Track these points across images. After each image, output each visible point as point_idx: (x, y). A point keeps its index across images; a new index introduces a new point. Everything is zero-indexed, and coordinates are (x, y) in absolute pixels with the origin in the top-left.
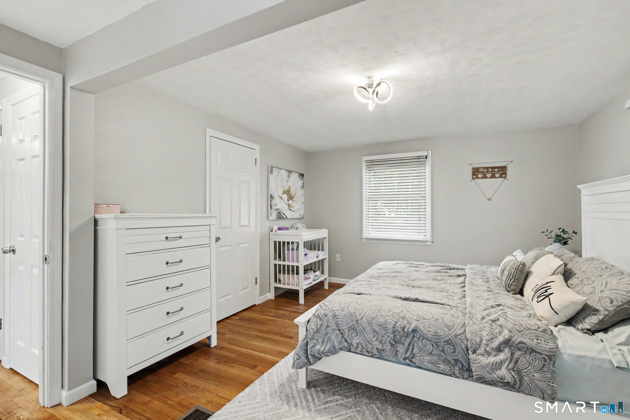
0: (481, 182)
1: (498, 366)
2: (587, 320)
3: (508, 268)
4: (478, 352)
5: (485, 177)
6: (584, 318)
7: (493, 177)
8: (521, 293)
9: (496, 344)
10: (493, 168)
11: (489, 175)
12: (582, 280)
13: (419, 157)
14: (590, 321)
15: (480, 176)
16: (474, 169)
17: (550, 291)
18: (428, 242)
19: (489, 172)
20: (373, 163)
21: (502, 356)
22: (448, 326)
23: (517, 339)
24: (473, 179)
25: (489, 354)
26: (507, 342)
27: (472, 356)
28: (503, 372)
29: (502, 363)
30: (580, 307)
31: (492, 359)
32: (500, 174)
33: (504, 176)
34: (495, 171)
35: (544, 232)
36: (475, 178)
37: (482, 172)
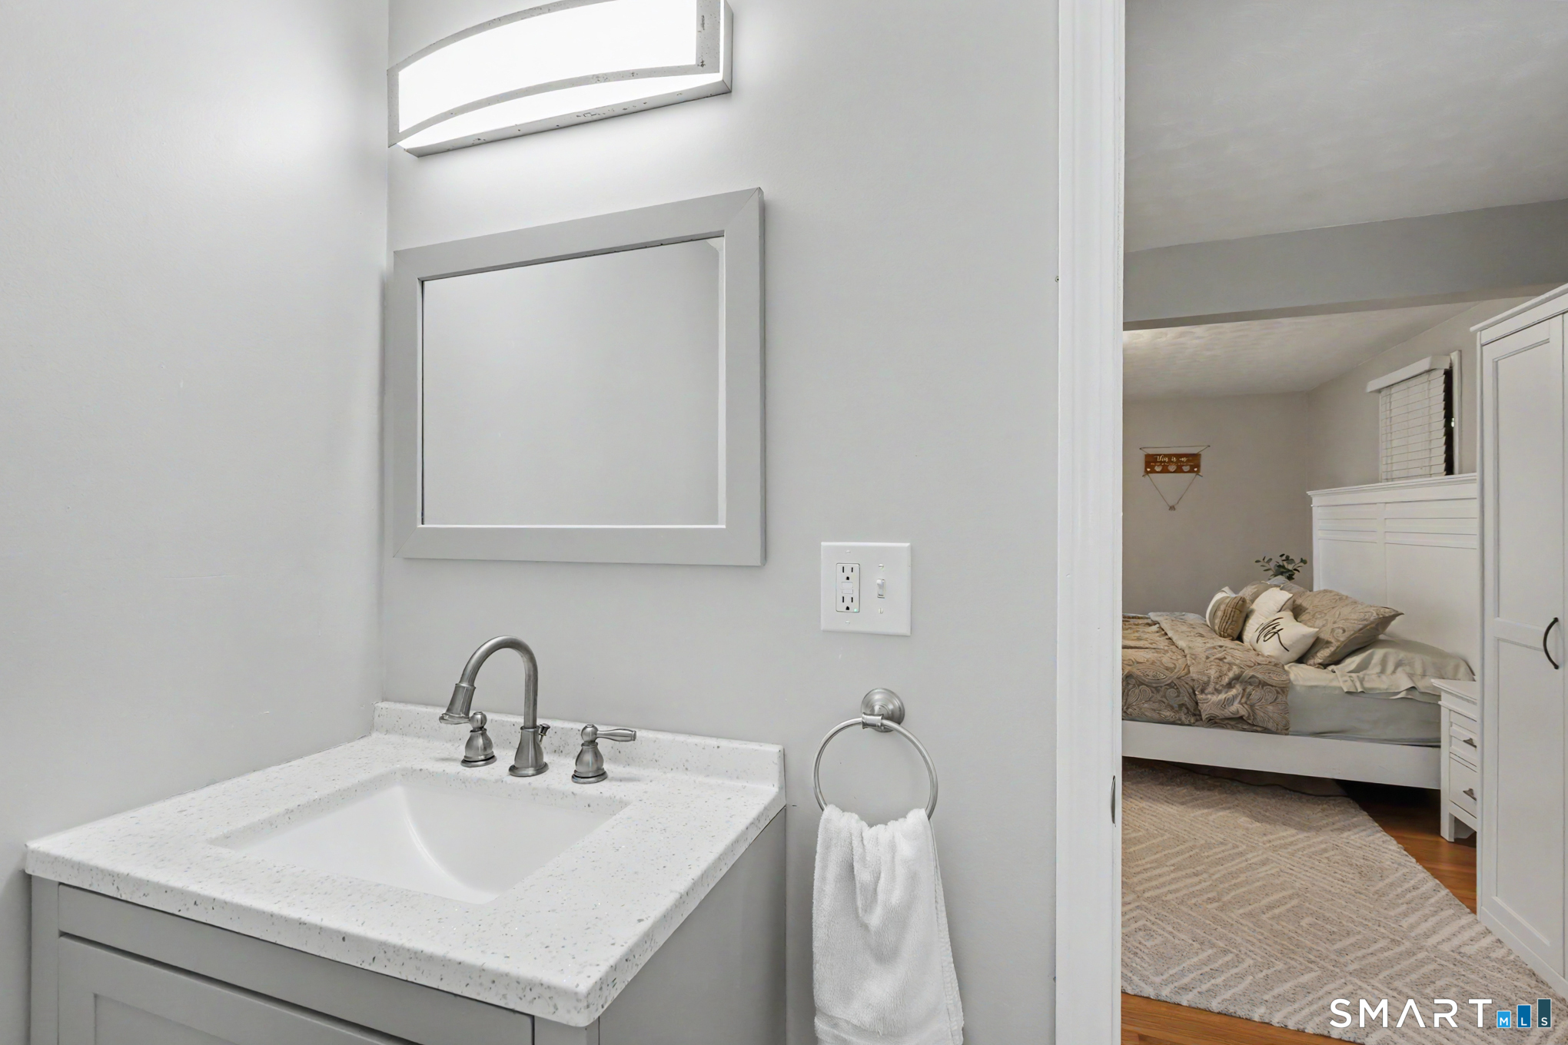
0: (1160, 479)
1: (1230, 702)
2: (1319, 654)
3: (1222, 607)
4: (1206, 691)
5: (1165, 471)
6: (1317, 652)
7: (1179, 470)
8: (1240, 638)
9: (1226, 680)
10: (1178, 456)
11: (1172, 468)
12: (1314, 614)
14: (1323, 654)
15: (1158, 469)
16: (1148, 456)
17: (1278, 628)
19: (1172, 462)
21: (1234, 692)
22: (1167, 669)
23: (1249, 673)
24: (1147, 473)
25: (1217, 691)
26: (1237, 678)
27: (1200, 697)
28: (1236, 707)
29: (1234, 697)
30: (1311, 641)
31: (1222, 696)
32: (1191, 466)
33: (1196, 469)
34: (1181, 462)
35: (1257, 561)
36: (1150, 472)
37: (1161, 462)
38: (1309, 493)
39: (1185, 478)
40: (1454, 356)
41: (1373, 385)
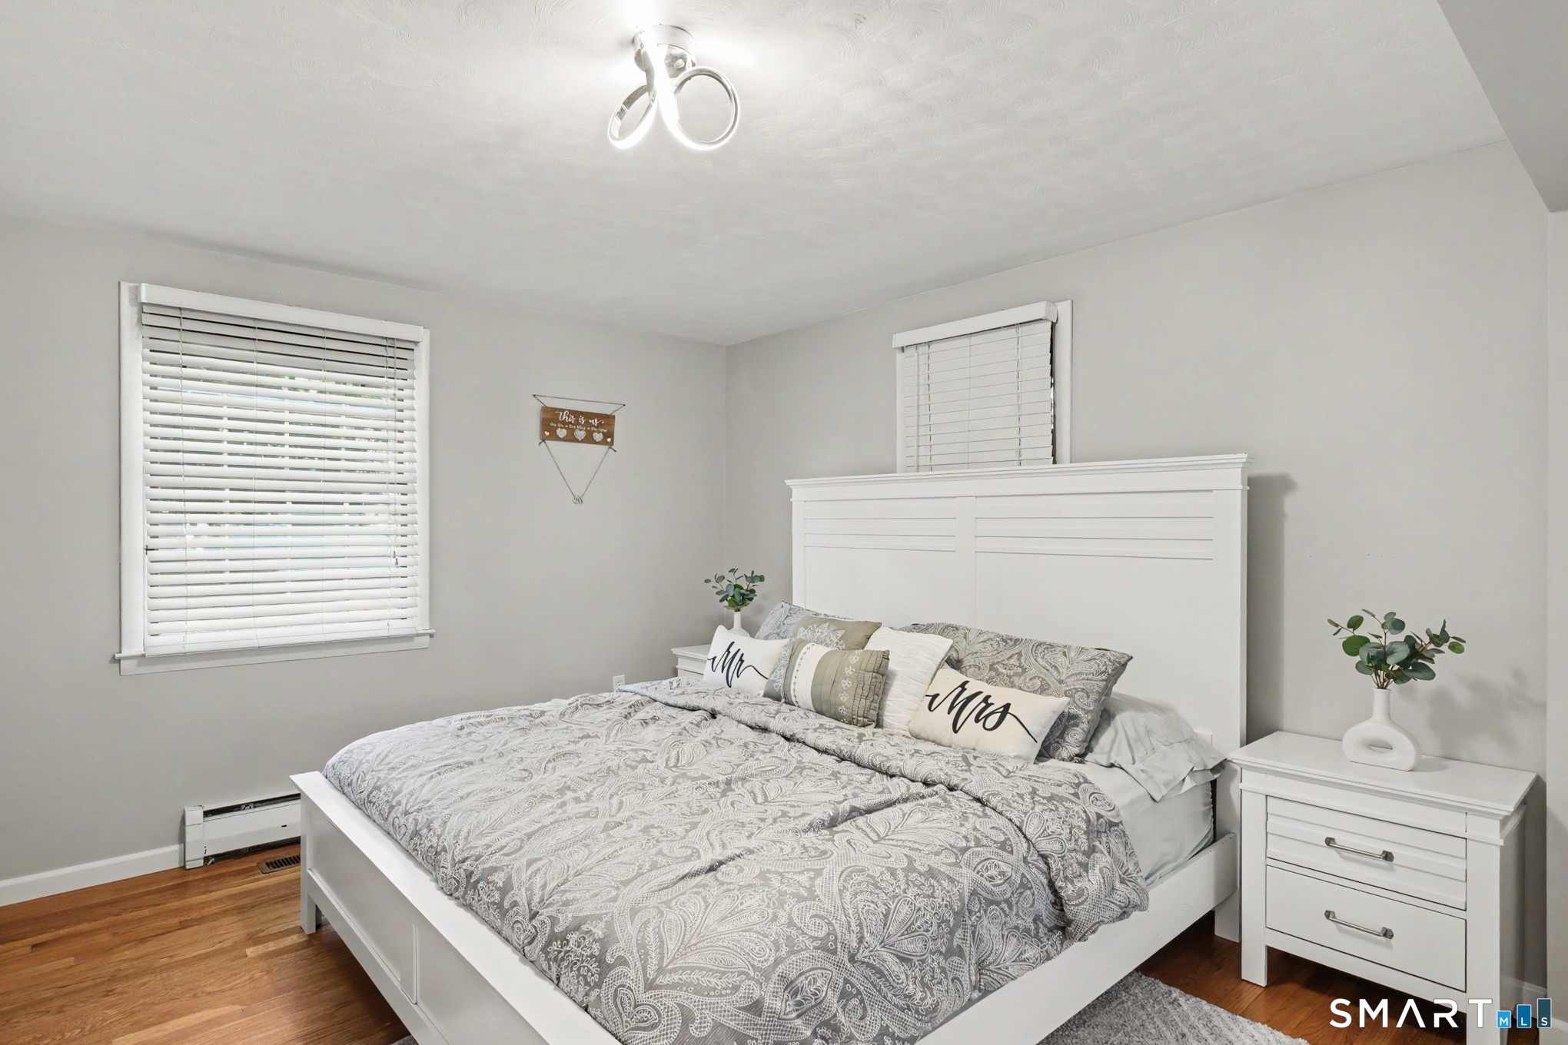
0: (560, 449)
2: (1069, 738)
3: (849, 671)
5: (571, 438)
7: (589, 439)
10: (588, 416)
11: (580, 434)
13: (391, 342)
14: (1074, 739)
15: (562, 433)
16: (545, 410)
18: (417, 639)
19: (579, 424)
20: (187, 325)
24: (544, 439)
25: (1086, 868)
26: (1090, 828)
27: (1068, 891)
32: (603, 433)
33: (609, 440)
34: (591, 425)
35: (707, 581)
36: (548, 438)
37: (564, 423)
38: (788, 482)
39: (594, 452)
40: (1064, 309)
41: (901, 339)
